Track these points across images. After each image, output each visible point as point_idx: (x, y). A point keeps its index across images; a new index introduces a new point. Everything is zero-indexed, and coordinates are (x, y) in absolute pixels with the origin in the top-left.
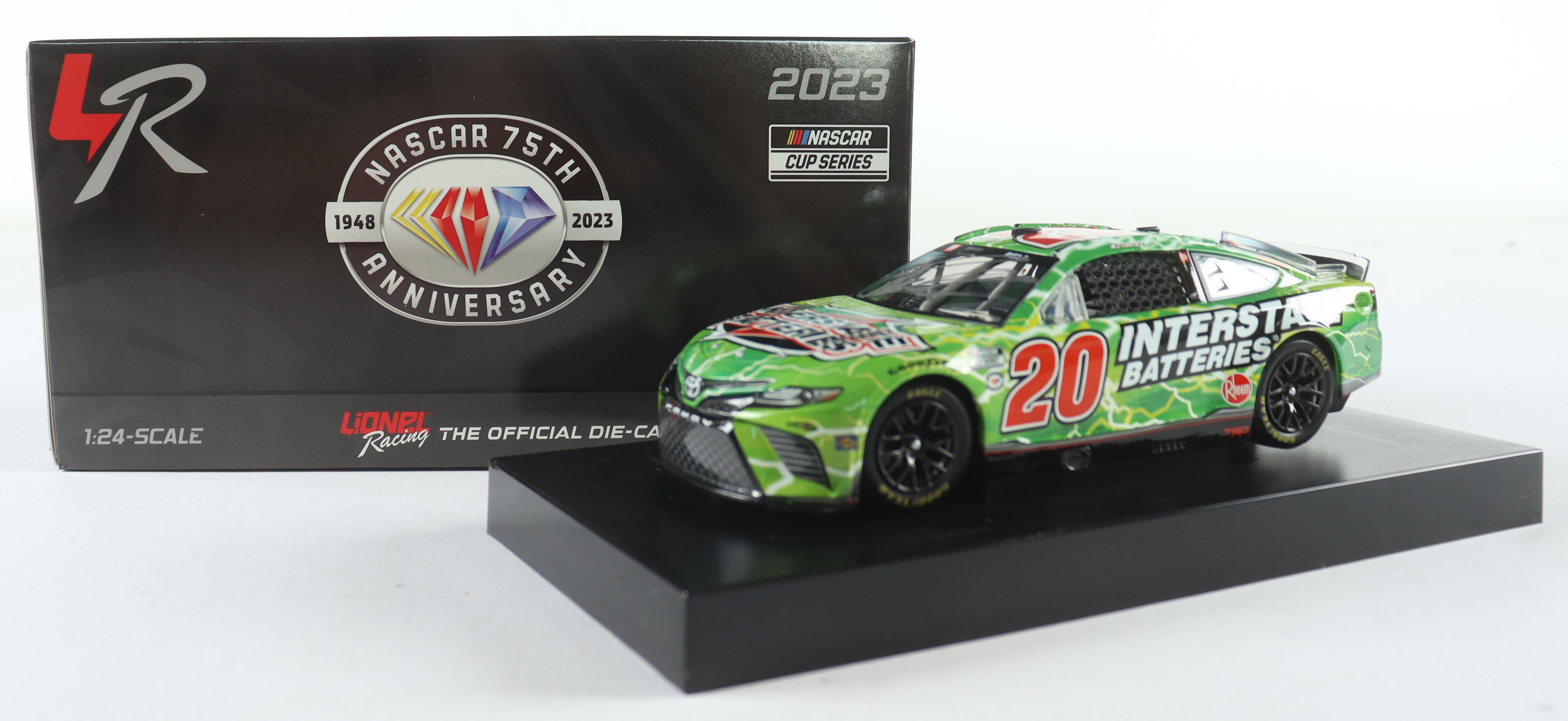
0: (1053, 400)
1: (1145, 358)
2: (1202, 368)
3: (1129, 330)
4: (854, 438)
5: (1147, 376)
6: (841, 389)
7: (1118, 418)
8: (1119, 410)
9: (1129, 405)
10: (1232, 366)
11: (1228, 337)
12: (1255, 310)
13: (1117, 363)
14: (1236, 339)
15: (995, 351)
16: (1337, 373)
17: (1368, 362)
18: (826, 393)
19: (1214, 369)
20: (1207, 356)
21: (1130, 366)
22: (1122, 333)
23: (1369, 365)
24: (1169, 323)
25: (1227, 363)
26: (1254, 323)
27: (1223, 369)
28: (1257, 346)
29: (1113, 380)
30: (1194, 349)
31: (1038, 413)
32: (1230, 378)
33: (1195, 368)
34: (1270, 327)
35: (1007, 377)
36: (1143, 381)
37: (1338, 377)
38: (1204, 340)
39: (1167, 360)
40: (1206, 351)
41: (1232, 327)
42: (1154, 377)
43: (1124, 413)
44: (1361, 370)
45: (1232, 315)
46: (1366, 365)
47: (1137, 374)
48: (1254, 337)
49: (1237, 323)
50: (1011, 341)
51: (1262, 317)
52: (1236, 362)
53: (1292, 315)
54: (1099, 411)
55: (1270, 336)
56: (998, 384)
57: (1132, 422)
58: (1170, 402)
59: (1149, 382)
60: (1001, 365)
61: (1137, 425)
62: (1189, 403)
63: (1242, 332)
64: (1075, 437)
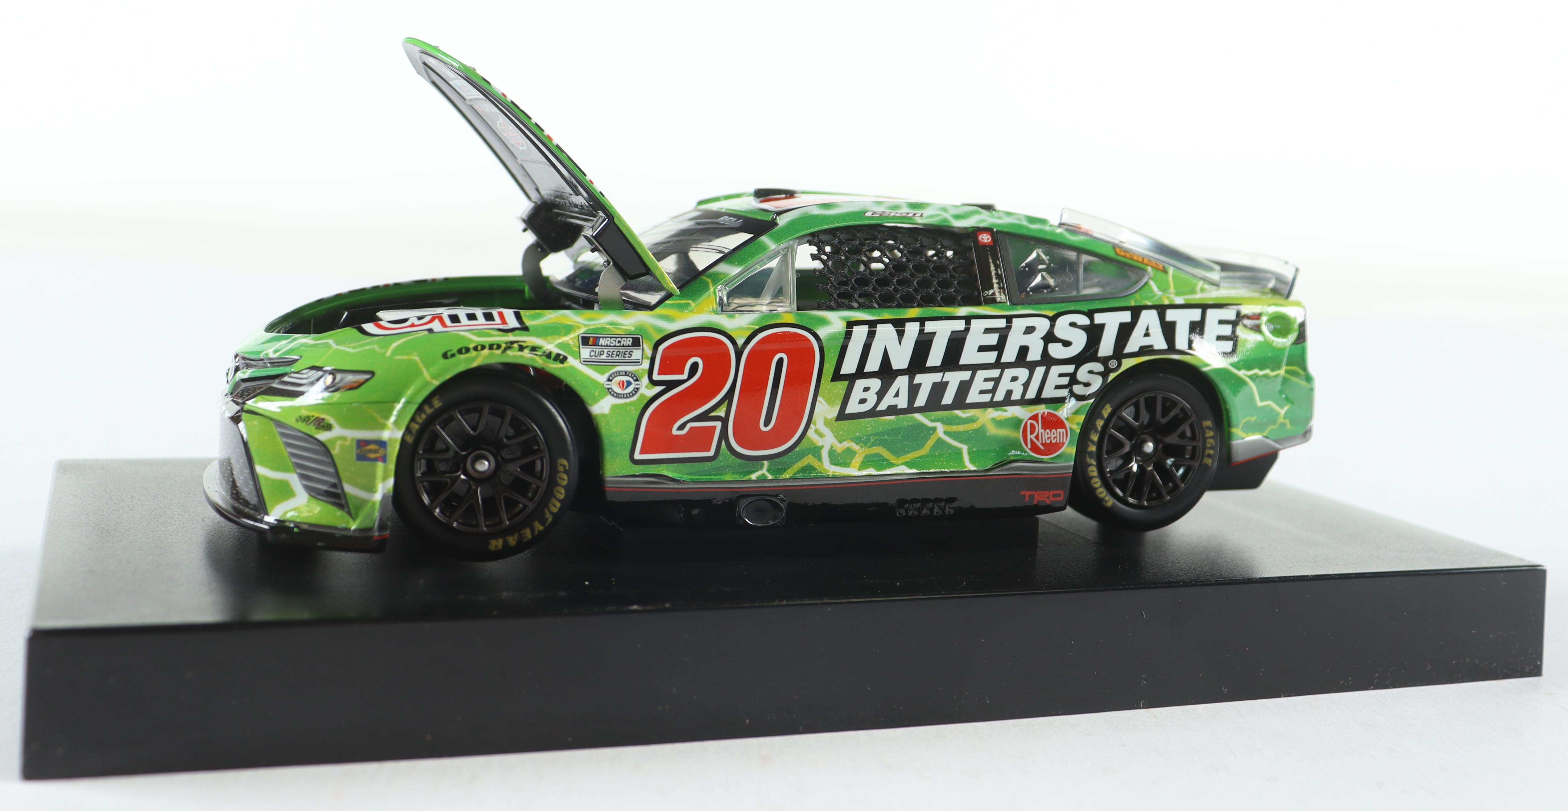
0: (725, 421)
1: (887, 373)
2: (987, 398)
3: (860, 332)
4: (382, 444)
5: (888, 400)
6: (372, 373)
7: (836, 458)
8: (840, 447)
9: (858, 440)
10: (1038, 400)
11: (1034, 355)
12: (1084, 320)
13: (837, 376)
14: (1047, 360)
15: (629, 342)
16: (1226, 427)
17: (1285, 417)
18: (350, 378)
19: (1008, 401)
20: (997, 381)
21: (860, 384)
22: (848, 335)
23: (1287, 421)
24: (930, 327)
25: (1031, 394)
26: (1079, 340)
27: (1023, 402)
28: (1083, 374)
29: (830, 402)
30: (974, 368)
31: (699, 439)
32: (1035, 417)
33: (973, 397)
34: (1106, 347)
35: (645, 380)
36: (882, 407)
37: (1226, 433)
38: (990, 357)
39: (926, 381)
40: (995, 373)
41: (1042, 343)
42: (902, 402)
43: (850, 453)
44: (1271, 427)
45: (1042, 325)
46: (1281, 420)
47: (872, 398)
48: (1078, 360)
49: (1050, 338)
50: (658, 329)
51: (1094, 333)
52: (1044, 395)
53: (1147, 335)
54: (804, 444)
55: (1105, 361)
56: (630, 389)
57: (864, 465)
58: (930, 443)
59: (892, 410)
60: (637, 362)
61: (872, 471)
62: (965, 448)
63: (1056, 351)
64: (762, 479)
